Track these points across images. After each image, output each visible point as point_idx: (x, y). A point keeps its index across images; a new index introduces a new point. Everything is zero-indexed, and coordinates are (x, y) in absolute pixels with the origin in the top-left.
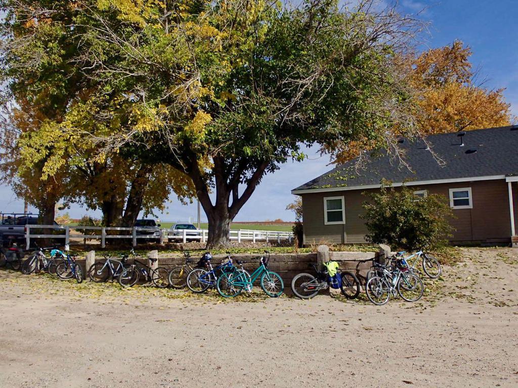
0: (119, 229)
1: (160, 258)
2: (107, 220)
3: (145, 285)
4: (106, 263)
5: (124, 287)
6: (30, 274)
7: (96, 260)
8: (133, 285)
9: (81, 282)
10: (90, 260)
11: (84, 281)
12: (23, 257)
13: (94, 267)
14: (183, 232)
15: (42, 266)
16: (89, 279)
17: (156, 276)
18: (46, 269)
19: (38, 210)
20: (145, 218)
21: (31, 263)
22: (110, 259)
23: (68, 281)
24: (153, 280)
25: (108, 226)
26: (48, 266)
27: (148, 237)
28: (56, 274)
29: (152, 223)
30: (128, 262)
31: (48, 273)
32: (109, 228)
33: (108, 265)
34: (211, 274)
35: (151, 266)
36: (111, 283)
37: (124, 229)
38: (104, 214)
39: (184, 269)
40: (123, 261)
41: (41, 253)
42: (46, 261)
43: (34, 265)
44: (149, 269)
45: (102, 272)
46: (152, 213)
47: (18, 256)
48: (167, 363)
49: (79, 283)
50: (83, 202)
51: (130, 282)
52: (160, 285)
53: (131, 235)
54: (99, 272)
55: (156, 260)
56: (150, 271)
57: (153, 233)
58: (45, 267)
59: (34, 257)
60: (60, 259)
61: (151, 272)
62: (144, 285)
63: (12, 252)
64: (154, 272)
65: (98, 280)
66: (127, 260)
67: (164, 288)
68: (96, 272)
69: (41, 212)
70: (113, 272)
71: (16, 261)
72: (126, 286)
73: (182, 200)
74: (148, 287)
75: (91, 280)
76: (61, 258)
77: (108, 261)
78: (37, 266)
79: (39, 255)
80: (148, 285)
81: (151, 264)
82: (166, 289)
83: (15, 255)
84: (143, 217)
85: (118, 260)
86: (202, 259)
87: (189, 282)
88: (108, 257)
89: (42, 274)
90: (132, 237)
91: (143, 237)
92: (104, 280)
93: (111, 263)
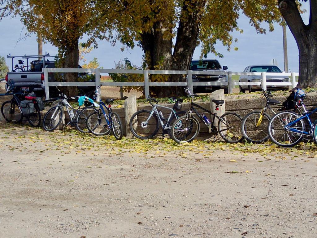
0: (167, 72)
1: (228, 100)
2: (150, 60)
3: (209, 140)
4: (153, 112)
5: (179, 143)
6: (52, 131)
7: (138, 108)
8: (192, 140)
9: (120, 139)
10: (131, 108)
11: (125, 138)
12: (43, 109)
13: (136, 118)
14: (261, 77)
15: (67, 120)
16: (130, 135)
17: (223, 126)
18: (73, 124)
19: (57, 48)
20: (204, 58)
21: (53, 115)
22: (158, 105)
23: (103, 138)
24: (220, 132)
25: (152, 68)
26: (76, 120)
27: (209, 84)
28: (87, 130)
29: (214, 65)
30: (183, 109)
31: (76, 129)
32: (153, 72)
33: (154, 114)
34: (305, 119)
35: (215, 111)
36: (160, 139)
37: (174, 72)
38: (145, 52)
39: (263, 114)
40: (175, 107)
41: (65, 101)
42: (72, 113)
43: (57, 119)
44: (212, 116)
45: (149, 124)
46: (213, 50)
47: (36, 106)
48: (242, 209)
49: (117, 139)
50: (115, 38)
51: (188, 136)
52: (230, 139)
53: (185, 81)
54: (144, 125)
55: (222, 102)
56: (214, 119)
57: (216, 79)
58: (72, 121)
59: (57, 108)
60: (91, 109)
61: (217, 120)
62: (207, 140)
63: (28, 101)
64: (220, 120)
65: (142, 136)
66: (181, 106)
67: (236, 143)
68: (139, 124)
69: (61, 50)
70: (163, 124)
71: (33, 115)
72: (181, 142)
73: (257, 26)
74: (212, 142)
75: (134, 135)
76: (92, 107)
77: (155, 108)
78: (61, 120)
79: (63, 104)
80: (213, 140)
81: (215, 108)
82: (239, 143)
83: (32, 105)
84: (201, 57)
85: (168, 106)
86: (289, 98)
87: (272, 133)
88: (155, 104)
89: (69, 130)
90: (186, 84)
91: (203, 84)
92: (152, 135)
93: (159, 111)
